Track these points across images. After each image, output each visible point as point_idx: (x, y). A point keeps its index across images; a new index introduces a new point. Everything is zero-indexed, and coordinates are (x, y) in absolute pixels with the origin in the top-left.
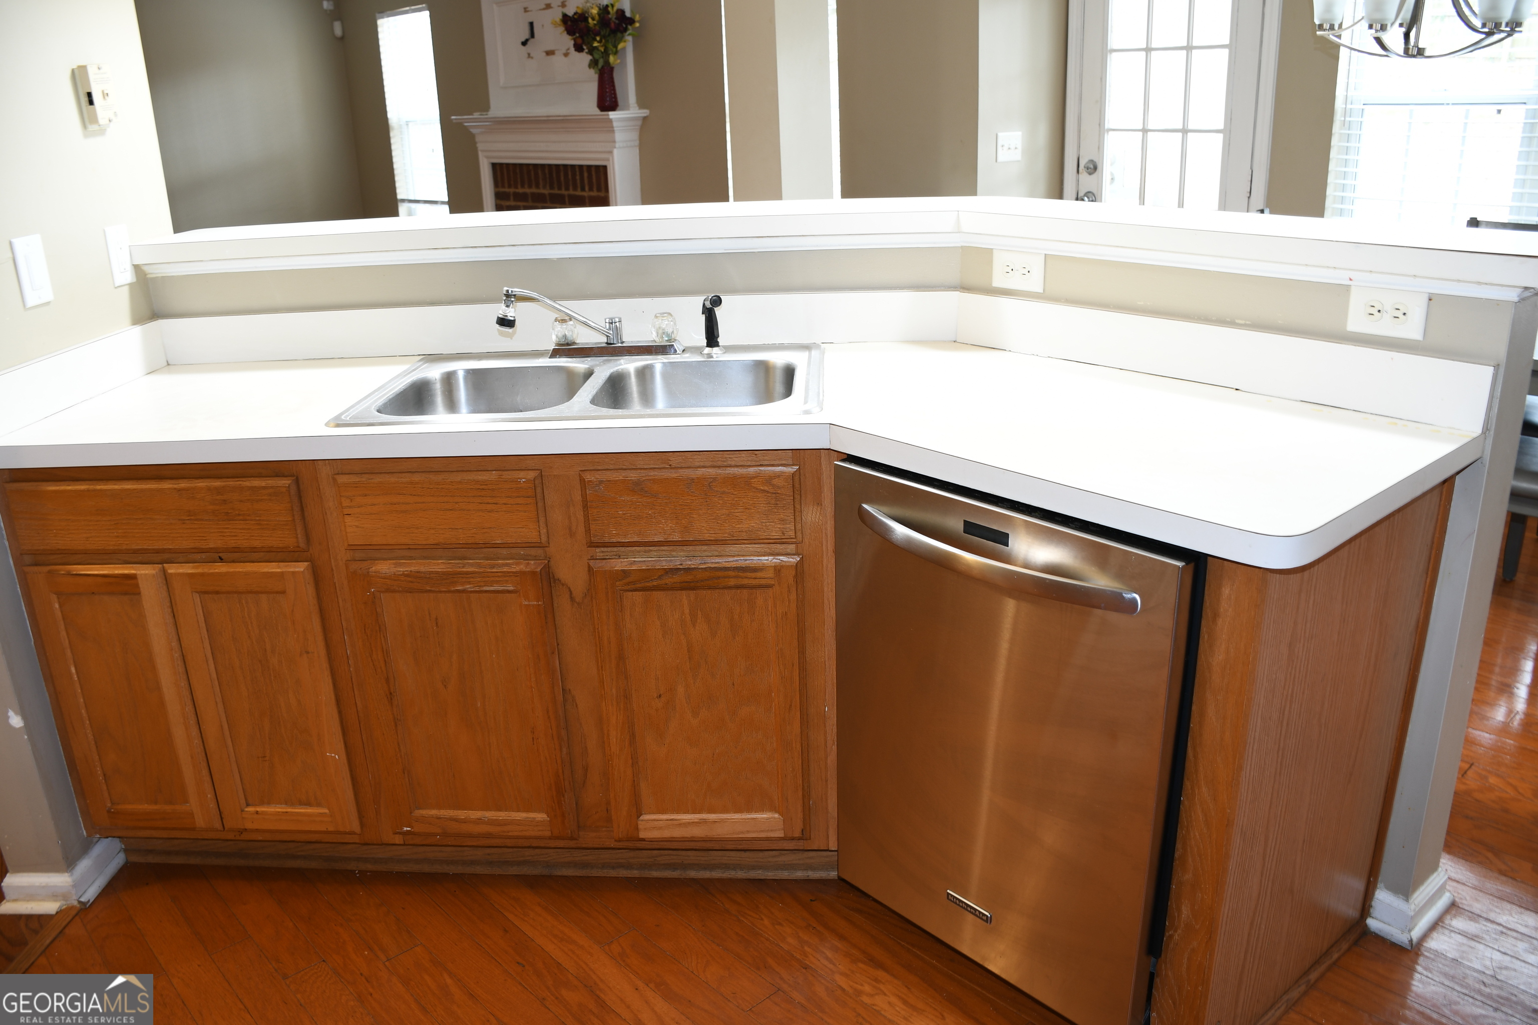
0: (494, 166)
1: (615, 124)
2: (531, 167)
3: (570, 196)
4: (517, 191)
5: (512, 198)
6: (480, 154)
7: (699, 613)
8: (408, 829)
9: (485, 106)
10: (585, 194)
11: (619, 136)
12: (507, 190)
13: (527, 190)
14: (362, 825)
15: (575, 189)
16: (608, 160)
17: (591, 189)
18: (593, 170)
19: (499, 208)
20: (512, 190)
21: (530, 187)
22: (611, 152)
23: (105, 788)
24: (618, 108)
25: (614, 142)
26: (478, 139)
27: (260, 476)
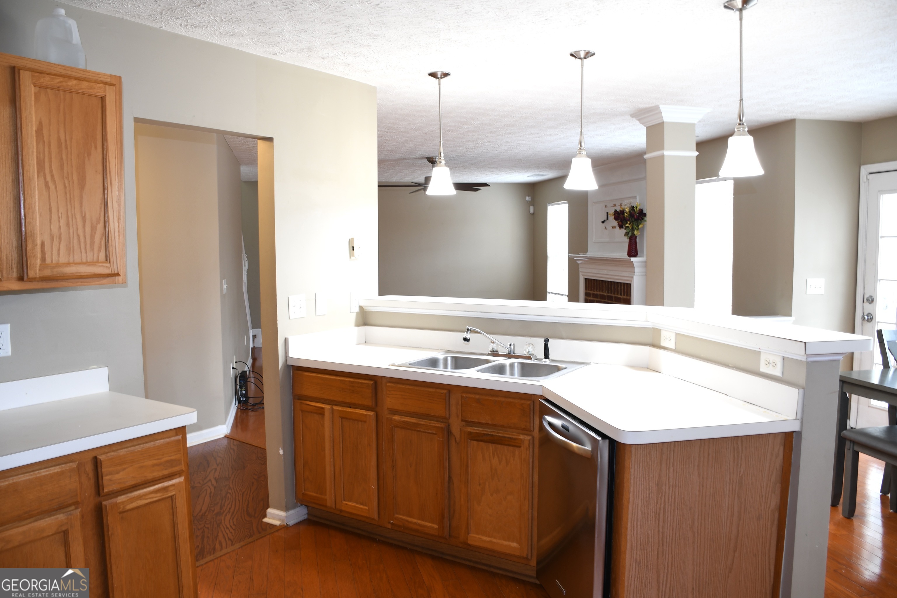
0: (586, 279)
1: (634, 264)
2: (601, 282)
3: (615, 297)
4: (594, 292)
5: (592, 296)
6: (580, 274)
7: (496, 454)
8: (392, 522)
9: (585, 251)
10: (621, 297)
11: (637, 270)
12: (590, 292)
13: (598, 293)
14: (379, 517)
15: (618, 294)
16: (631, 281)
17: (624, 295)
18: (626, 285)
19: (586, 301)
20: (592, 292)
21: (599, 291)
22: (632, 277)
23: (303, 484)
24: (638, 256)
25: (635, 272)
26: (580, 266)
27: (365, 379)
